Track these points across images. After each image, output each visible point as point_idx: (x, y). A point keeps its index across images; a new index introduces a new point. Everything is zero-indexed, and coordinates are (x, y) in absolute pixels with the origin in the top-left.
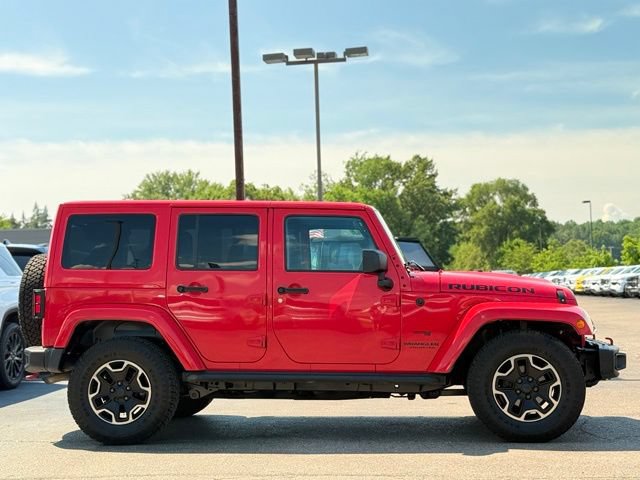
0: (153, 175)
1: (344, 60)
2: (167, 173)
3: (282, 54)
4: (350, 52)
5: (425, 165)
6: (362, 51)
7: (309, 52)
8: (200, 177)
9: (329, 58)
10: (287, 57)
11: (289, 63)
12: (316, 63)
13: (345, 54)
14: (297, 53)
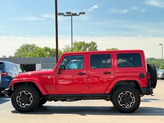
0: (24, 45)
1: (79, 15)
2: (28, 44)
3: (63, 13)
4: (80, 13)
5: (94, 44)
6: (84, 13)
7: (70, 13)
8: (36, 46)
9: (75, 14)
10: (64, 14)
11: (64, 16)
12: (72, 16)
13: (79, 14)
14: (67, 13)
